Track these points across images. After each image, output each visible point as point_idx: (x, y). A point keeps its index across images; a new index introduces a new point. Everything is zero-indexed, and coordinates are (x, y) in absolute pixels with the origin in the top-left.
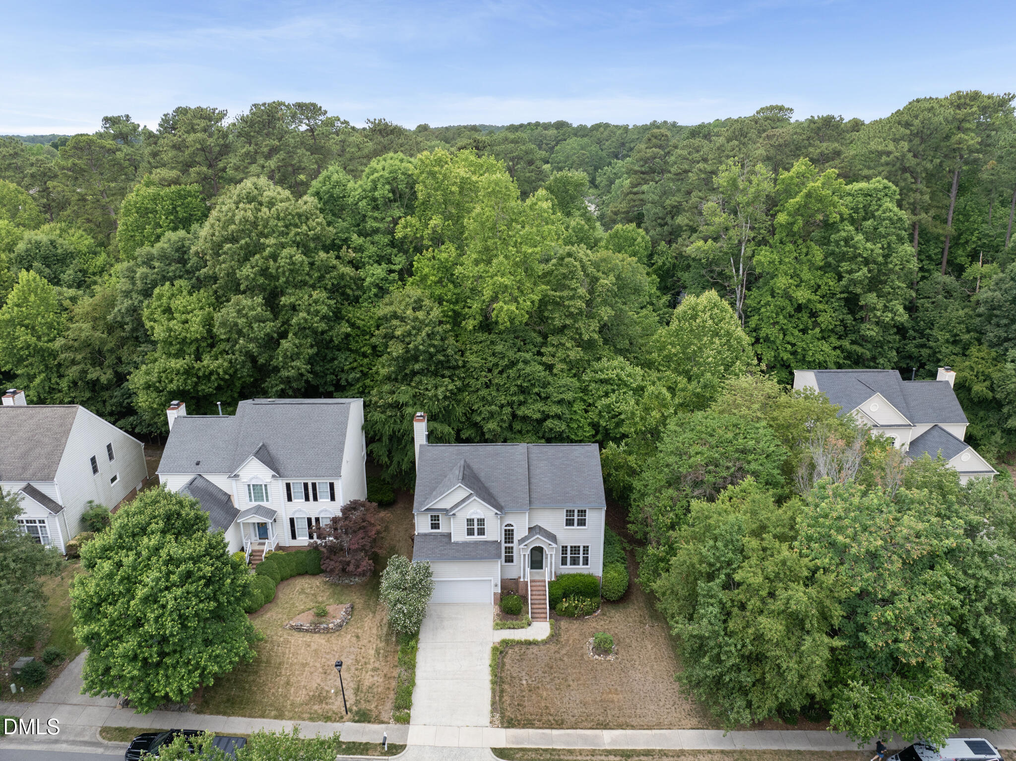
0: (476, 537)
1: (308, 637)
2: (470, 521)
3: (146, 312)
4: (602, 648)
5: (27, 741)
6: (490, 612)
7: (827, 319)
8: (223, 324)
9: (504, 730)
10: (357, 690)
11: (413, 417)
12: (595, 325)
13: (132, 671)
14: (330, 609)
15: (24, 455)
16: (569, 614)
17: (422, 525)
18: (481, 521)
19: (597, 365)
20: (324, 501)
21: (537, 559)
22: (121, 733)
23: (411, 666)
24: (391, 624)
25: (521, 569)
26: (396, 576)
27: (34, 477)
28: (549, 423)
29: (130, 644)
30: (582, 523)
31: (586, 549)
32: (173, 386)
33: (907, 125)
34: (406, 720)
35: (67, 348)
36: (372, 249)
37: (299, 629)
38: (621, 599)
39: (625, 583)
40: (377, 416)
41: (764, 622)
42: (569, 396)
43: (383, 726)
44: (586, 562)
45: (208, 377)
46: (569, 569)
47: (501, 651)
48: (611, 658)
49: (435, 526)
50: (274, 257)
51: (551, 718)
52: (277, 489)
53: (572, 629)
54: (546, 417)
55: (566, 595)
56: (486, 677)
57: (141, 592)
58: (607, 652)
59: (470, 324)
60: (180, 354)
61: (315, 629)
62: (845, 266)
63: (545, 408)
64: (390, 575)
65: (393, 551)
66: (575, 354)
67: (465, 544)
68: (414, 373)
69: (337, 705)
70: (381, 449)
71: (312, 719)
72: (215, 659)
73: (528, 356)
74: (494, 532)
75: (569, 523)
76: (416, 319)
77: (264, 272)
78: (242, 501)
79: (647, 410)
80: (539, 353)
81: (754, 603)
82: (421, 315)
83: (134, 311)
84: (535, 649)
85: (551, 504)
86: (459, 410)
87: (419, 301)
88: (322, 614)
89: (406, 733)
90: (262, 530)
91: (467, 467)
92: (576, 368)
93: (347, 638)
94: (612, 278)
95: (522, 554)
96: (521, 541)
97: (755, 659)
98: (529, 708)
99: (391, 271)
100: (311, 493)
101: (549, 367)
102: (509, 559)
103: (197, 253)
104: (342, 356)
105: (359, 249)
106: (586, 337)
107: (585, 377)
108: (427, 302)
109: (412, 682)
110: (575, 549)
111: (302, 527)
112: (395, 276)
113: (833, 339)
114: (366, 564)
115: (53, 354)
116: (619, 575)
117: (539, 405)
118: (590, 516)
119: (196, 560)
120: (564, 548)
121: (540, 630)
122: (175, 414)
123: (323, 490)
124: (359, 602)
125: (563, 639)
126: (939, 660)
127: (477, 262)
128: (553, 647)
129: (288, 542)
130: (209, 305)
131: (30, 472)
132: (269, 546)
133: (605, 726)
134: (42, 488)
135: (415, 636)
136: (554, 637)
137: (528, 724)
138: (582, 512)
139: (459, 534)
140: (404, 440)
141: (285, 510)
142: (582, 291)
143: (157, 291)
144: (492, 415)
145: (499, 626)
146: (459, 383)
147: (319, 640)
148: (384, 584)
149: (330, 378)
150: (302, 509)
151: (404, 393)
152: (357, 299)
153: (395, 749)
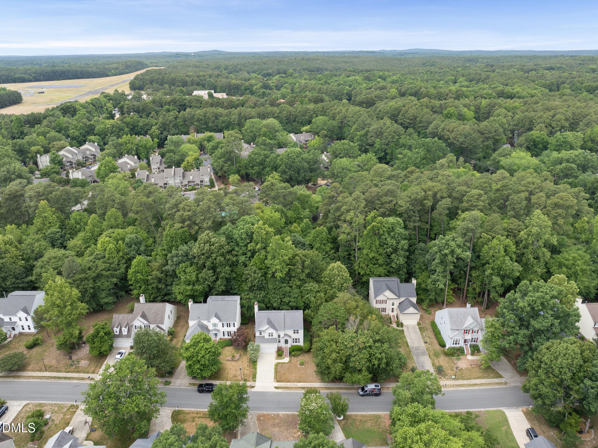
0: (271, 337)
1: (231, 362)
2: (269, 333)
3: (177, 272)
4: (302, 364)
5: (174, 386)
6: (275, 355)
7: (380, 261)
8: (202, 278)
9: (277, 383)
10: (244, 374)
11: (254, 303)
12: (304, 274)
13: (198, 371)
14: (235, 355)
15: (155, 317)
16: (294, 356)
17: (257, 334)
18: (272, 333)
19: (305, 285)
20: (232, 327)
21: (286, 342)
22: (194, 384)
23: (256, 369)
24: (250, 359)
25: (282, 344)
26: (251, 347)
27: (158, 323)
28: (291, 304)
29: (198, 366)
30: (298, 333)
31: (299, 339)
32: (188, 293)
33: (410, 197)
34: (255, 381)
35: (152, 279)
36: (241, 252)
37: (228, 360)
38: (309, 351)
39: (309, 347)
40: (244, 302)
41: (329, 360)
42: (296, 296)
43: (250, 382)
44: (299, 342)
45: (197, 291)
46: (295, 344)
47: (277, 365)
48: (303, 366)
49: (261, 334)
50: (215, 259)
51: (288, 380)
52: (220, 324)
53: (294, 359)
54: (290, 302)
55: (293, 351)
56: (273, 371)
57: (200, 356)
58: (302, 365)
59: (269, 276)
60: (189, 285)
61: (232, 360)
62: (385, 246)
63: (290, 299)
64: (250, 347)
65: (250, 340)
66: (298, 283)
67: (268, 339)
68: (254, 290)
69: (239, 378)
70: (245, 310)
71: (234, 381)
72: (214, 368)
73: (285, 285)
74: (275, 336)
75: (294, 333)
76: (254, 276)
77: (213, 263)
78: (211, 327)
79: (317, 300)
80: (289, 283)
81: (328, 356)
82: (256, 275)
83: (174, 271)
84: (285, 365)
85: (290, 328)
86: (266, 300)
87: (255, 271)
88: (233, 357)
89: (255, 384)
90: (216, 335)
91: (269, 319)
92: (299, 287)
93: (240, 362)
94: (309, 261)
95: (282, 341)
96: (282, 338)
97: (328, 368)
98: (283, 378)
99: (247, 257)
100: (229, 325)
101: (291, 287)
102: (279, 342)
103: (191, 255)
104: (233, 281)
105: (238, 251)
106: (301, 278)
107: (302, 289)
108: (257, 272)
109: (256, 373)
110: (296, 339)
111: (226, 334)
112: (248, 259)
113: (384, 267)
114: (244, 344)
115: (148, 281)
116: (307, 345)
117: (289, 299)
118: (299, 331)
119: (211, 348)
120: (293, 339)
121: (286, 360)
122: (190, 304)
123: (232, 325)
124: (242, 353)
125: (292, 362)
126: (364, 368)
127: (271, 259)
128: (289, 364)
129: (223, 337)
130: (197, 270)
131: (157, 322)
132: (218, 339)
133: (300, 382)
134: (160, 326)
135: (256, 362)
136: (290, 361)
137: (283, 382)
138: (298, 330)
139: (267, 336)
140: (251, 308)
141: (222, 329)
142: (300, 267)
143: (181, 265)
144: (275, 301)
145: (276, 359)
146: (266, 292)
147: (233, 363)
148: (249, 349)
149: (229, 287)
150: (226, 329)
151: (251, 295)
152: (237, 265)
153: (253, 387)
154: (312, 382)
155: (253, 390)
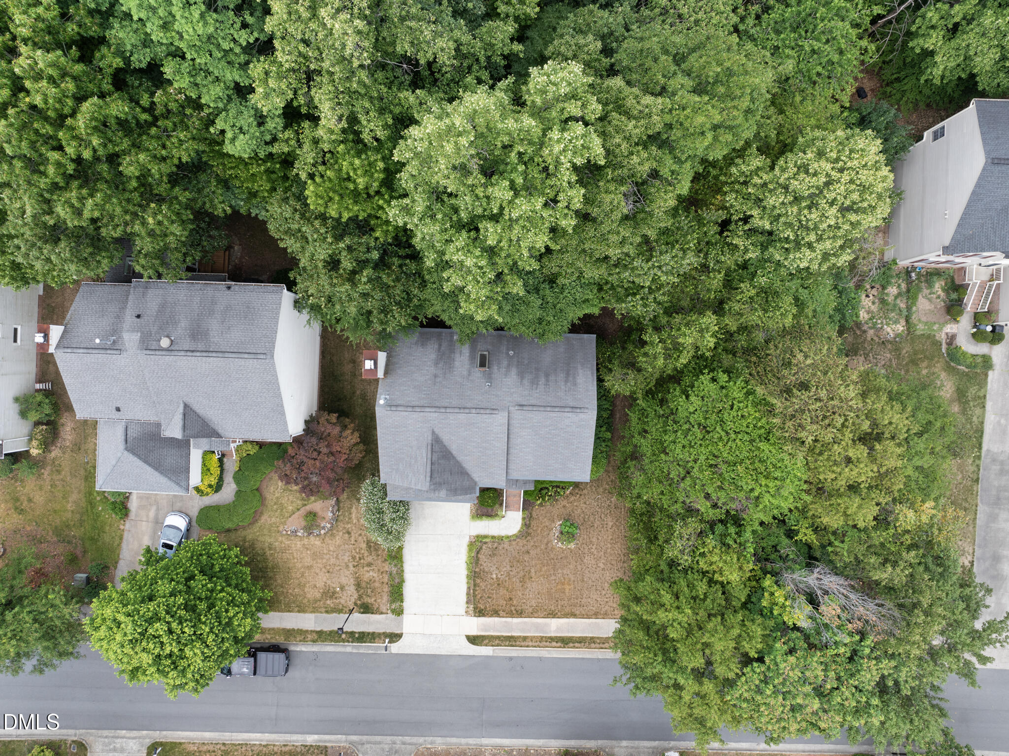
1: (304, 541)
4: (567, 534)
9: (475, 618)
10: (358, 586)
14: (317, 511)
23: (399, 562)
34: (400, 611)
37: (294, 535)
43: (383, 616)
47: (478, 545)
48: (573, 545)
51: (513, 608)
53: (542, 513)
56: (462, 571)
58: (569, 537)
61: (310, 534)
69: (344, 599)
71: (327, 612)
84: (505, 545)
88: (311, 517)
89: (401, 623)
91: (436, 438)
93: (339, 536)
98: (496, 599)
109: (401, 572)
121: (513, 520)
125: (534, 527)
128: (522, 542)
133: (552, 615)
136: (524, 530)
137: (495, 614)
145: (476, 517)
147: (315, 540)
153: (395, 637)
154: (596, 615)
155: (395, 648)
